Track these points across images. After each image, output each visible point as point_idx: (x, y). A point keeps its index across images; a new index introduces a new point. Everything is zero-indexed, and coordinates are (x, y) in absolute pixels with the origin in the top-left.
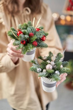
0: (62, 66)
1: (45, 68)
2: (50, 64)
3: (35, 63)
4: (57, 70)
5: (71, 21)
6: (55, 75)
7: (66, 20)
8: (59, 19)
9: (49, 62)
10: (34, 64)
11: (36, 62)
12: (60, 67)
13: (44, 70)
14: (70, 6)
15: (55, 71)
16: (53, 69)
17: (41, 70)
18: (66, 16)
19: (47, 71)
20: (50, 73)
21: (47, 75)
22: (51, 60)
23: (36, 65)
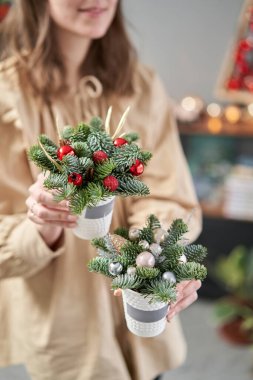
0: (183, 259)
1: (133, 264)
2: (149, 250)
3: (105, 249)
4: (170, 269)
5: (240, 122)
6: (162, 285)
7: (223, 119)
8: (203, 116)
9: (147, 244)
10: (101, 252)
11: (107, 245)
12: (177, 261)
13: (130, 270)
14: (237, 77)
15: (163, 271)
16: (157, 265)
17: (120, 268)
18: (224, 105)
19: (138, 273)
20: (147, 279)
21: (137, 284)
22: (151, 241)
23: (107, 254)
